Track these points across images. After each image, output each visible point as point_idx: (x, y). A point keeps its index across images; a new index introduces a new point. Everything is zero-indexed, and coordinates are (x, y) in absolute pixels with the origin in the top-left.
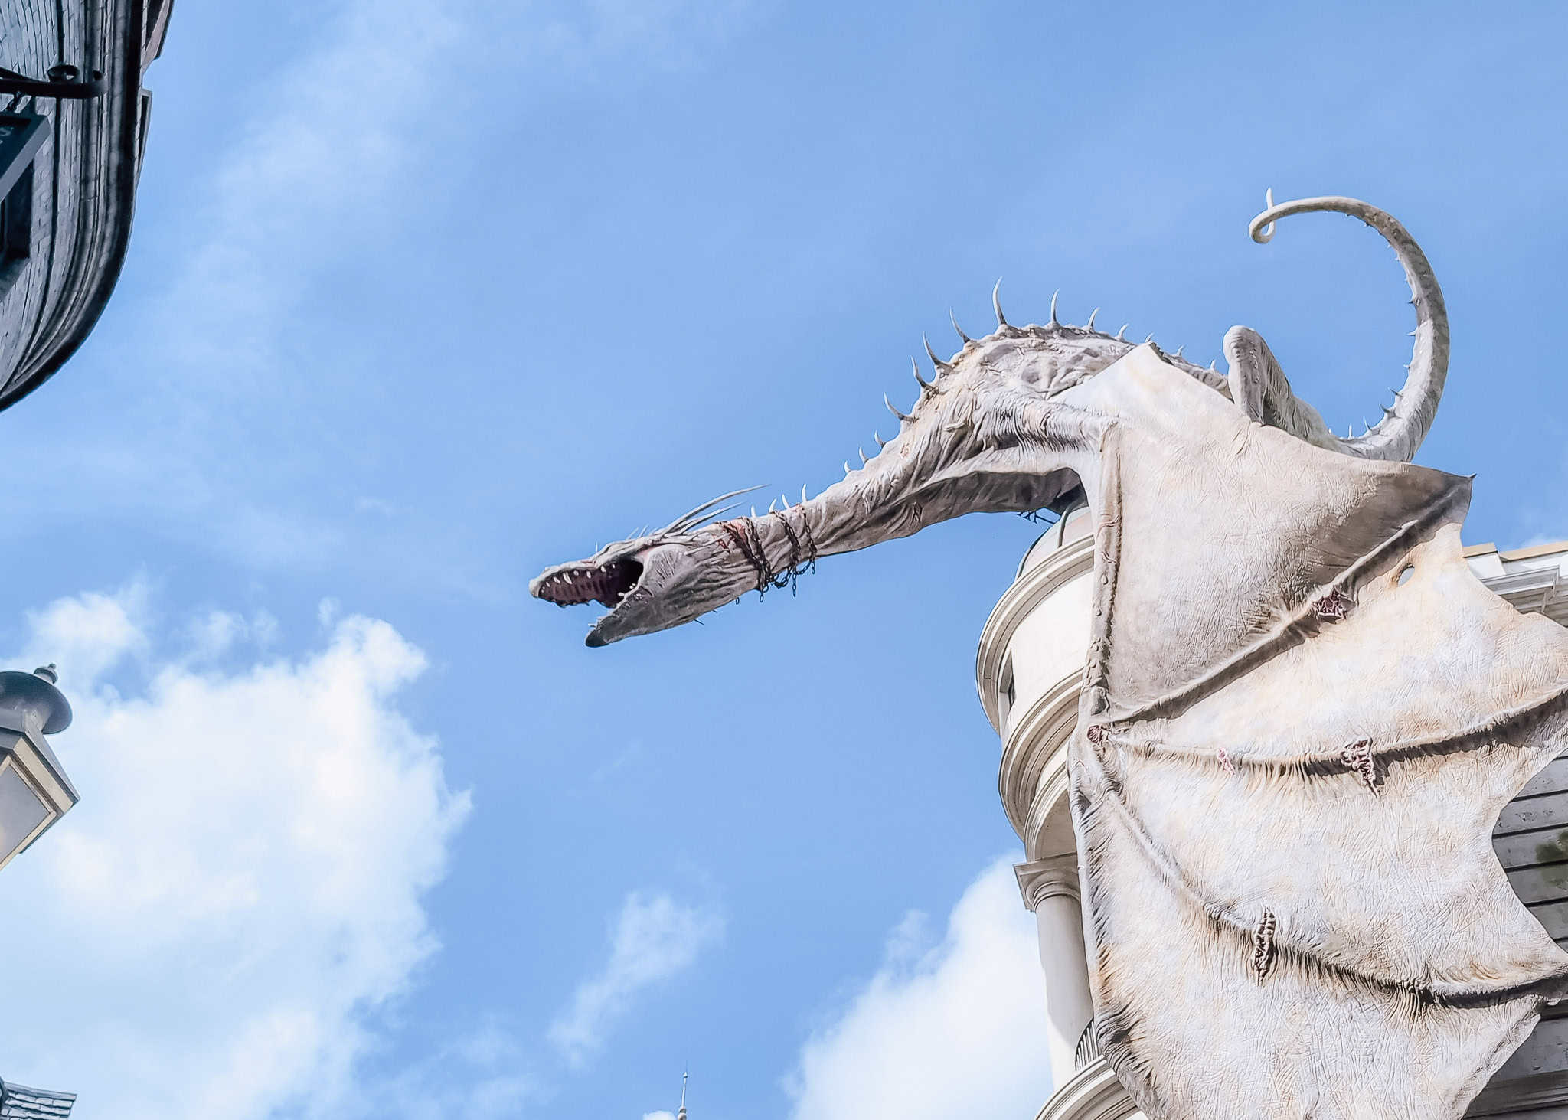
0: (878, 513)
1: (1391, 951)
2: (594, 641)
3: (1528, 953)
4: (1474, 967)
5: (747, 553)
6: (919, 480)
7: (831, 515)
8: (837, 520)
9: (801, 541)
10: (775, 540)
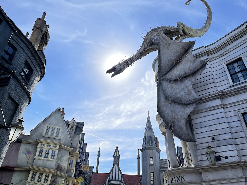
0: (141, 55)
1: (182, 99)
2: (112, 77)
3: (195, 98)
4: (190, 100)
5: (127, 64)
6: (144, 50)
7: (135, 57)
8: (136, 57)
9: (132, 61)
10: (130, 61)
